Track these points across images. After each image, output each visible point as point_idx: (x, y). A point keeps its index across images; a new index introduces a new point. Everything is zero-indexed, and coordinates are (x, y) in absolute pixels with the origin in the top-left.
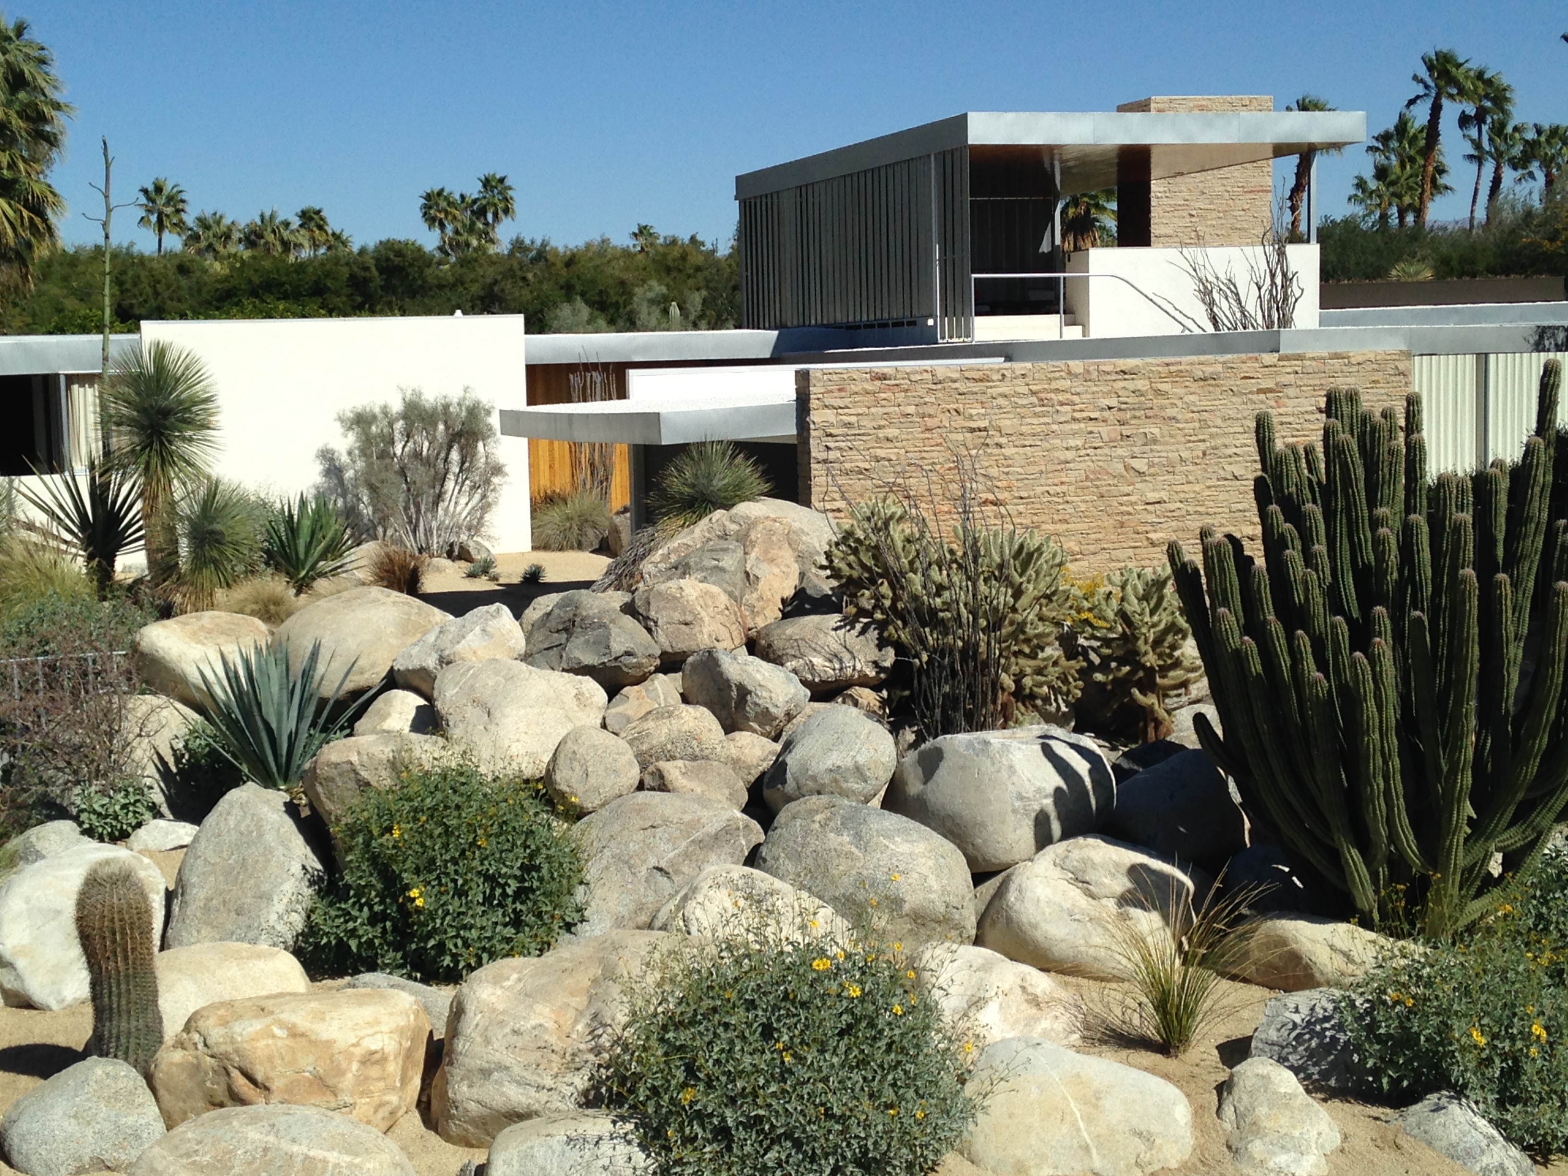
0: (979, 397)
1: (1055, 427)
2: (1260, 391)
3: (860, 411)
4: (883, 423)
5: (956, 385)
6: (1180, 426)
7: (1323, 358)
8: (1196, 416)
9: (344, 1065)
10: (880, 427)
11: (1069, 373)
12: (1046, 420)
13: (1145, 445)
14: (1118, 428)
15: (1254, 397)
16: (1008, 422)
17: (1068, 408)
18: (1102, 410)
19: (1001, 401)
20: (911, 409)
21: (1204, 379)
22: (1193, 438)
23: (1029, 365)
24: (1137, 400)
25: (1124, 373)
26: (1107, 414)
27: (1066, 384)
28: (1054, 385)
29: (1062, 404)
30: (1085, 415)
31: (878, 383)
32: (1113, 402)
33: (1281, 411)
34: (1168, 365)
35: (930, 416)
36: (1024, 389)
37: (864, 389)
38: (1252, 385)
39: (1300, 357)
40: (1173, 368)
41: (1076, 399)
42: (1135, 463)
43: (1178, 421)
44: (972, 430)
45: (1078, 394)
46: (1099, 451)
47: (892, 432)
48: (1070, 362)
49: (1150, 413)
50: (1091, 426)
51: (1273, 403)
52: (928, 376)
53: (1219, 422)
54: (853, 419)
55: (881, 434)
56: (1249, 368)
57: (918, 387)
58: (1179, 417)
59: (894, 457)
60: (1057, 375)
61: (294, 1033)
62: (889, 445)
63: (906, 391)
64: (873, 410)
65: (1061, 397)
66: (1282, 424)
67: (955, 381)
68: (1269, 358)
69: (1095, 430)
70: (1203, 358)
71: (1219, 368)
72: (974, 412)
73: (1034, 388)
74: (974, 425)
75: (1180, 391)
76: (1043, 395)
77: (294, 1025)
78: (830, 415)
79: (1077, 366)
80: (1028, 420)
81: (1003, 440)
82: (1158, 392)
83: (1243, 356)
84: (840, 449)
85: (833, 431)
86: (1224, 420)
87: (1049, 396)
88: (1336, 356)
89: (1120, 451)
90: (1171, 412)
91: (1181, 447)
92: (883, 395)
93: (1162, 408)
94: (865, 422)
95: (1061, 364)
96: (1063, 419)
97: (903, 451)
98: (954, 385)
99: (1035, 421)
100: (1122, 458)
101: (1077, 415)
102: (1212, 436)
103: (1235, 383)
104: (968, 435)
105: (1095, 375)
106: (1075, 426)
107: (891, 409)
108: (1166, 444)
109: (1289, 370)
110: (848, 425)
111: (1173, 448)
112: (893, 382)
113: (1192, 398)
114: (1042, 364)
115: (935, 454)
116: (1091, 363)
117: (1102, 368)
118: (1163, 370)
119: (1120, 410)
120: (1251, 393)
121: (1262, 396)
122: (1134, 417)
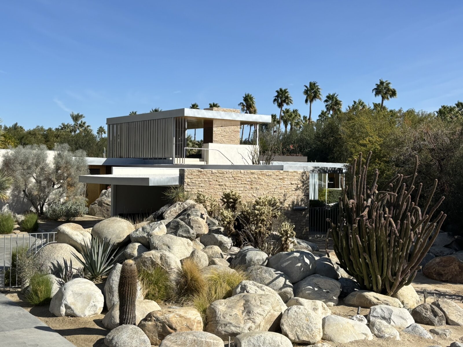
0: (221, 177)
1: (237, 185)
2: (280, 179)
3: (195, 179)
4: (200, 182)
5: (217, 174)
7: (292, 172)
8: (267, 184)
9: (193, 323)
10: (200, 184)
11: (241, 173)
12: (235, 183)
13: (256, 190)
14: (251, 186)
15: (278, 180)
16: (227, 183)
17: (240, 181)
18: (247, 182)
19: (226, 179)
20: (207, 180)
21: (268, 176)
22: (266, 189)
23: (232, 170)
24: (254, 180)
25: (252, 173)
26: (248, 183)
27: (240, 175)
28: (237, 175)
29: (239, 180)
30: (244, 182)
31: (200, 173)
32: (250, 180)
33: (284, 184)
34: (261, 172)
35: (211, 181)
36: (231, 176)
37: (197, 174)
38: (278, 177)
39: (288, 172)
40: (262, 173)
41: (242, 179)
42: (254, 195)
43: (263, 185)
44: (220, 185)
45: (242, 178)
46: (246, 191)
47: (202, 185)
48: (241, 170)
49: (257, 183)
50: (245, 185)
51: (282, 182)
52: (210, 172)
53: (271, 186)
54: (194, 181)
55: (200, 185)
56: (278, 173)
57: (208, 174)
58: (263, 184)
59: (203, 191)
60: (238, 173)
61: (181, 316)
62: (202, 188)
63: (206, 175)
64: (198, 179)
65: (239, 178)
66: (284, 187)
67: (216, 173)
68: (281, 171)
69: (246, 186)
70: (268, 171)
71: (272, 173)
72: (220, 181)
73: (234, 176)
74: (220, 184)
75: (264, 178)
77: (180, 315)
78: (189, 180)
79: (242, 171)
80: (232, 183)
81: (226, 188)
82: (259, 178)
83: (276, 171)
84: (191, 188)
85: (190, 184)
86: (272, 185)
87: (236, 178)
88: (295, 172)
89: (251, 192)
90: (261, 183)
91: (263, 191)
92: (201, 176)
93: (260, 182)
94: (197, 182)
95: (239, 170)
96: (239, 183)
97: (204, 190)
98: (216, 174)
99: (233, 183)
100: (251, 193)
101: (242, 183)
103: (274, 177)
104: (219, 186)
105: (246, 174)
106: (242, 185)
107: (202, 179)
108: (260, 190)
109: (286, 174)
110: (193, 183)
111: (262, 191)
112: (203, 173)
113: (266, 180)
114: (235, 170)
115: (211, 191)
116: (246, 171)
117: (248, 172)
118: (260, 173)
119: (251, 182)
120: (278, 179)
121: (280, 180)
122: (254, 183)
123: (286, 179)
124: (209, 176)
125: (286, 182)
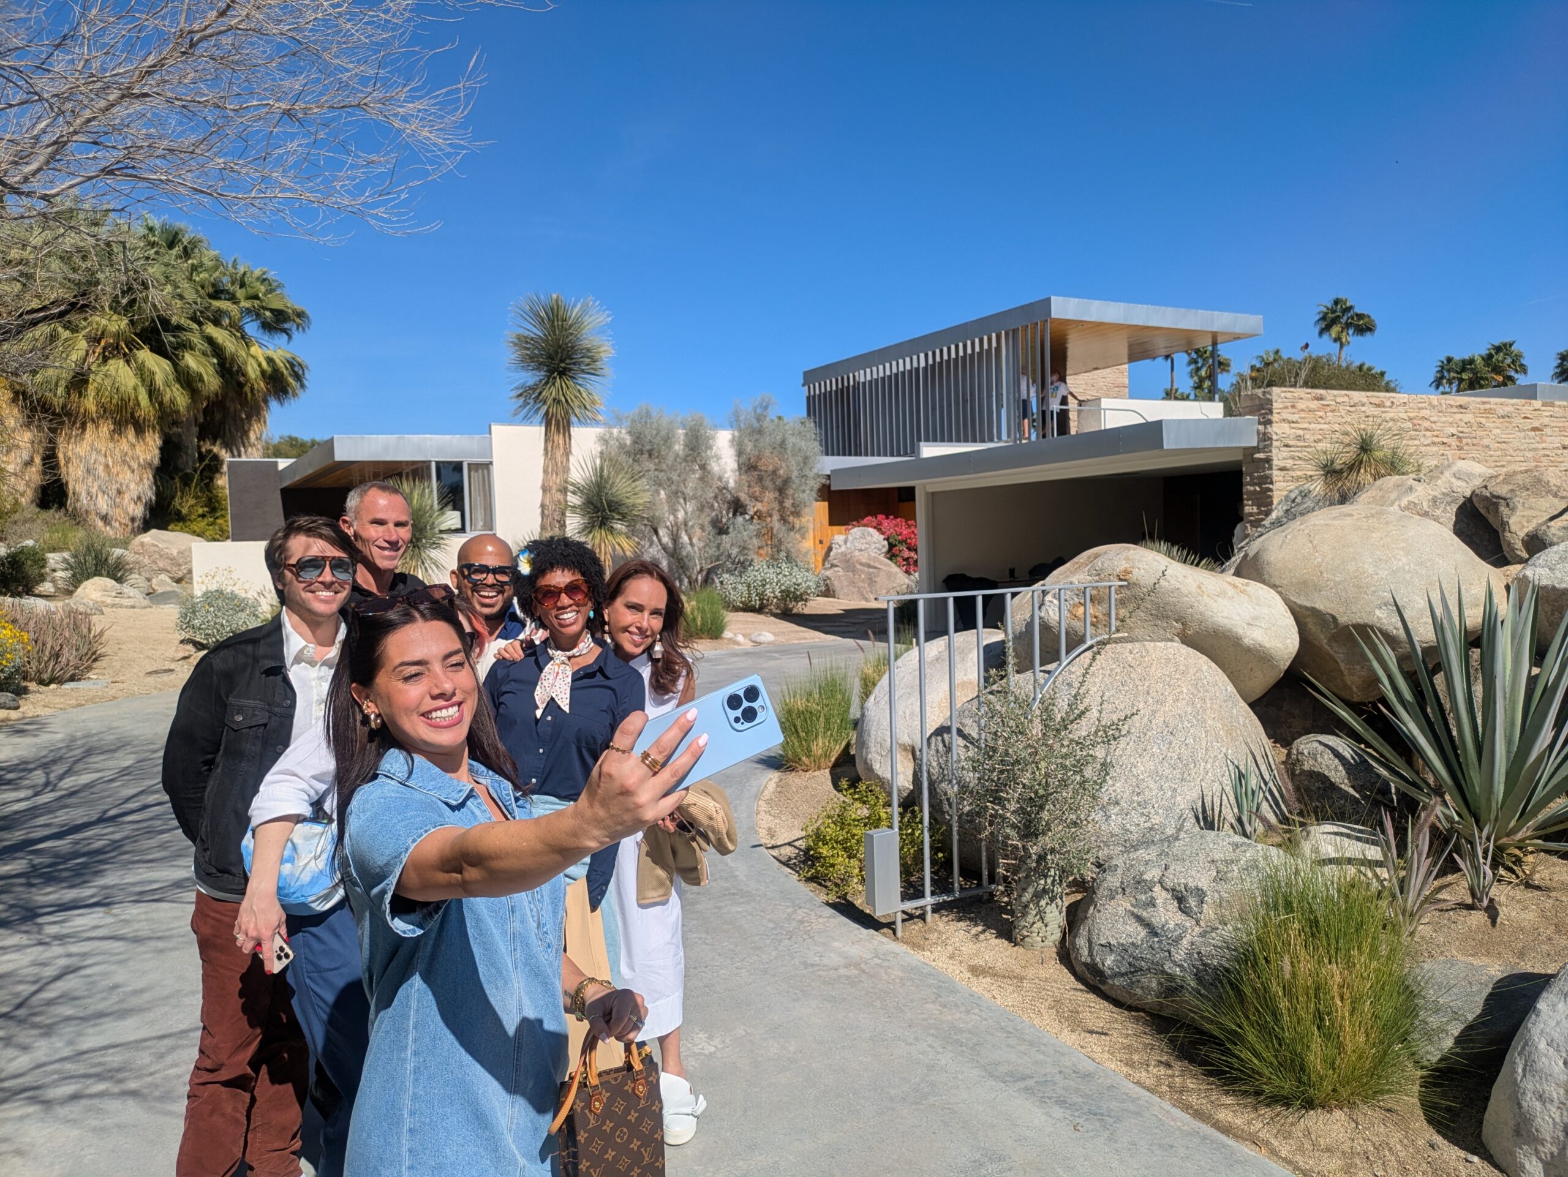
2: (1533, 429)
3: (1305, 426)
4: (1320, 437)
5: (1365, 408)
6: (1492, 453)
11: (1430, 404)
12: (1417, 442)
14: (1458, 453)
15: (1529, 433)
17: (1430, 433)
18: (1449, 436)
19: (1391, 424)
20: (1337, 427)
21: (1503, 417)
23: (1407, 395)
24: (1467, 430)
25: (1460, 407)
26: (1451, 440)
27: (1428, 413)
28: (1421, 414)
29: (1426, 430)
30: (1439, 440)
32: (1454, 431)
33: (1544, 445)
34: (1483, 403)
35: (1348, 434)
36: (1404, 416)
37: (1309, 408)
38: (1528, 424)
41: (1434, 427)
45: (1435, 422)
49: (1475, 441)
50: (1443, 447)
51: (1538, 439)
52: (1347, 399)
53: (1512, 452)
54: (1302, 433)
56: (1526, 410)
57: (1341, 408)
60: (1423, 405)
64: (1313, 426)
65: (1426, 424)
67: (1363, 405)
68: (1536, 404)
71: (1511, 409)
75: (1491, 425)
76: (1415, 421)
78: (1286, 429)
82: (1480, 425)
83: (1523, 401)
84: (1292, 458)
85: (1288, 442)
87: (1419, 422)
90: (1486, 442)
92: (1320, 414)
93: (1482, 438)
96: (1427, 443)
99: (1410, 442)
101: (1435, 440)
102: (1509, 462)
103: (1518, 421)
105: (1444, 408)
106: (1434, 449)
107: (1324, 427)
109: (1547, 413)
110: (1298, 438)
112: (1326, 403)
113: (1497, 431)
114: (1415, 396)
116: (1443, 398)
118: (1481, 407)
119: (1459, 437)
120: (1528, 430)
121: (1533, 433)
122: (1467, 444)
123: (1548, 431)
124: (1343, 413)
125: (1548, 439)
